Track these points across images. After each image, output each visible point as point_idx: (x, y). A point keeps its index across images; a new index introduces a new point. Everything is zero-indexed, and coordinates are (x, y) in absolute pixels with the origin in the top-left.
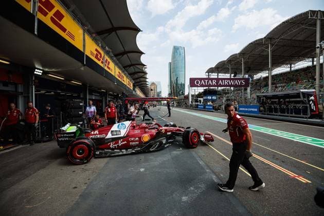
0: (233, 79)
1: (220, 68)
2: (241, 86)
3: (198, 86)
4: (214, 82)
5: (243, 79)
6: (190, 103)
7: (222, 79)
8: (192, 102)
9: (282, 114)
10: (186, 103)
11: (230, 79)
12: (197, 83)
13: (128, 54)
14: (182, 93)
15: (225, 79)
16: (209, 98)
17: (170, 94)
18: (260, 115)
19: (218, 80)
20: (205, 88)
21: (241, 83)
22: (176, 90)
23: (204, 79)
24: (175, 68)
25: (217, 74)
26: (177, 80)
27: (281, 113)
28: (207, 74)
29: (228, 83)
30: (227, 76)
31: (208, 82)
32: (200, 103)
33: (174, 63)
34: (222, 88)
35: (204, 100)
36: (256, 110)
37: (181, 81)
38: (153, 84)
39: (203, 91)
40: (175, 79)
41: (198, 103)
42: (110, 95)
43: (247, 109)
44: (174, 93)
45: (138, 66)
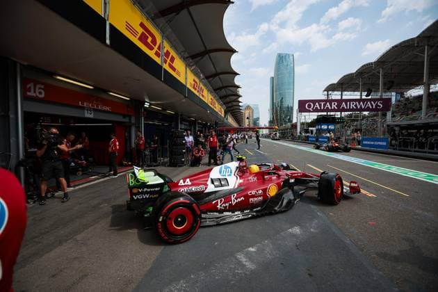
0: (364, 101)
1: (346, 83)
2: (376, 109)
3: (309, 111)
4: (334, 106)
5: (381, 99)
6: (299, 134)
7: (346, 101)
8: (300, 133)
9: (420, 150)
10: (292, 135)
11: (359, 101)
12: (309, 106)
13: (221, 76)
14: (289, 119)
15: (350, 100)
16: (325, 127)
17: (271, 122)
18: (390, 150)
19: (340, 102)
20: (320, 114)
21: (377, 105)
22: (281, 117)
23: (319, 101)
24: (279, 86)
25: (340, 93)
26: (281, 101)
27: (419, 148)
28: (326, 93)
29: (356, 106)
30: (356, 95)
31: (324, 105)
32: (312, 133)
33: (278, 78)
34: (347, 113)
35: (317, 130)
36: (385, 144)
37: (287, 103)
38: (248, 107)
39: (316, 117)
40: (279, 100)
41: (310, 135)
42: (199, 123)
43: (372, 143)
44: (277, 119)
45: (231, 89)
